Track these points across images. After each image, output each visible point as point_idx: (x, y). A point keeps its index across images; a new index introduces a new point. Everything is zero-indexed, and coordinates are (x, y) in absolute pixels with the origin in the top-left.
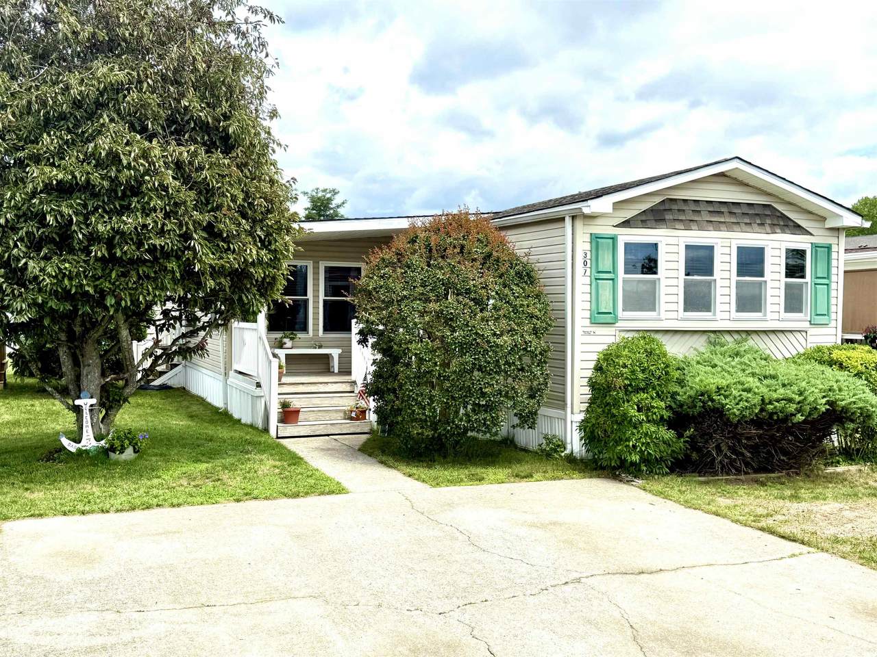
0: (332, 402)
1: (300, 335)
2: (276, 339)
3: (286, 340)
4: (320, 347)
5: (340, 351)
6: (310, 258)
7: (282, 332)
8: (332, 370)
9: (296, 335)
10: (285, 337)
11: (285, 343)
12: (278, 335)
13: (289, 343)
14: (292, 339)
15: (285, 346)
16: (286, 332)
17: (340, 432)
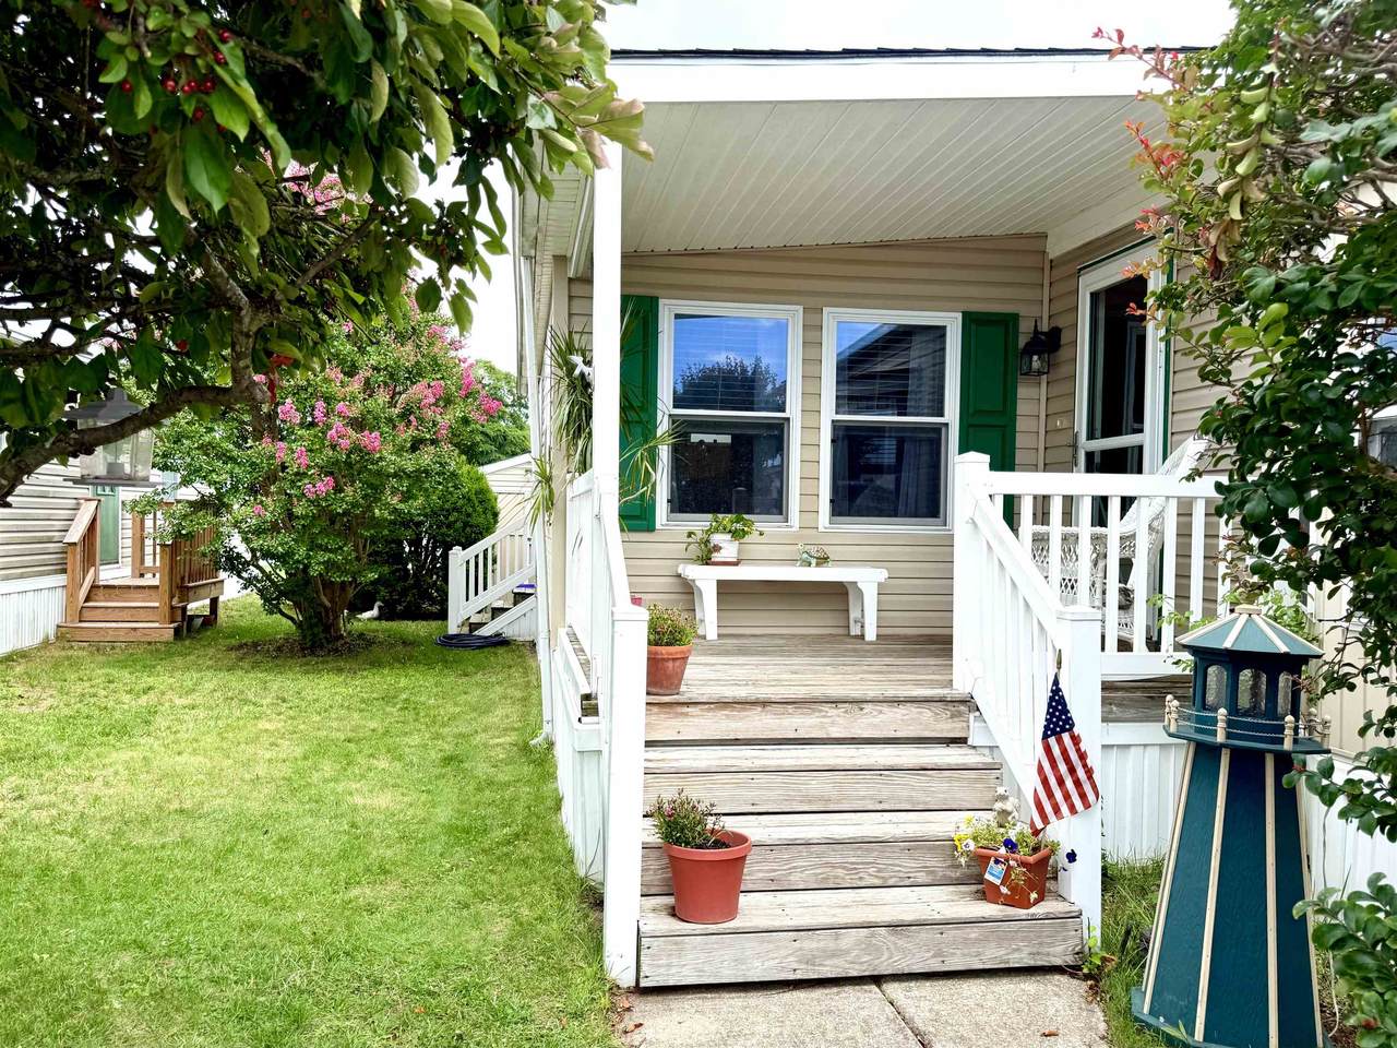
0: (885, 793)
1: (763, 525)
2: (690, 534)
3: (717, 538)
4: (823, 560)
5: (881, 574)
6: (794, 298)
7: (710, 516)
8: (855, 630)
9: (750, 524)
10: (717, 530)
11: (717, 548)
12: (699, 523)
13: (728, 548)
14: (737, 535)
15: (716, 557)
16: (720, 516)
17: (935, 965)
